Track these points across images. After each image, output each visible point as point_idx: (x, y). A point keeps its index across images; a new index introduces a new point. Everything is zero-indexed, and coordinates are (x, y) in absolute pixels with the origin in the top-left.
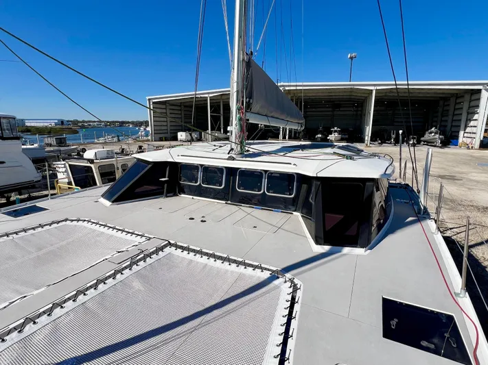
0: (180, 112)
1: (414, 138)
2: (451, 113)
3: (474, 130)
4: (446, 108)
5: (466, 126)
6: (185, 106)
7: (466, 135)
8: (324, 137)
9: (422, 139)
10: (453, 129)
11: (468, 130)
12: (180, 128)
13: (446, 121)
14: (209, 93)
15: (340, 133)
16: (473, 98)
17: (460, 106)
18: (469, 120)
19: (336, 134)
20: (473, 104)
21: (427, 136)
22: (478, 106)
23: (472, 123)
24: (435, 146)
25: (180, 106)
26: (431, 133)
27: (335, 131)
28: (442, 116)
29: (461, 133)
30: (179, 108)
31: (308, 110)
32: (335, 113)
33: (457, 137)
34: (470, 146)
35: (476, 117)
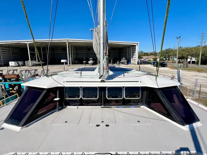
0: (9, 51)
1: (118, 62)
2: (127, 52)
3: (135, 58)
4: (126, 51)
5: (133, 57)
6: (12, 48)
7: (133, 60)
8: (86, 62)
9: (120, 62)
10: (129, 58)
11: (133, 58)
12: (10, 59)
13: (126, 55)
14: (28, 41)
15: (93, 60)
16: (134, 48)
17: (130, 50)
18: (133, 55)
19: (92, 61)
20: (134, 50)
21: (122, 61)
22: (135, 51)
23: (134, 56)
24: (125, 64)
25: (9, 47)
26: (123, 60)
27: (91, 60)
28: (125, 54)
29: (132, 59)
30: (8, 49)
31: (78, 51)
32: (89, 52)
33: (130, 61)
34: (135, 64)
35: (135, 54)
